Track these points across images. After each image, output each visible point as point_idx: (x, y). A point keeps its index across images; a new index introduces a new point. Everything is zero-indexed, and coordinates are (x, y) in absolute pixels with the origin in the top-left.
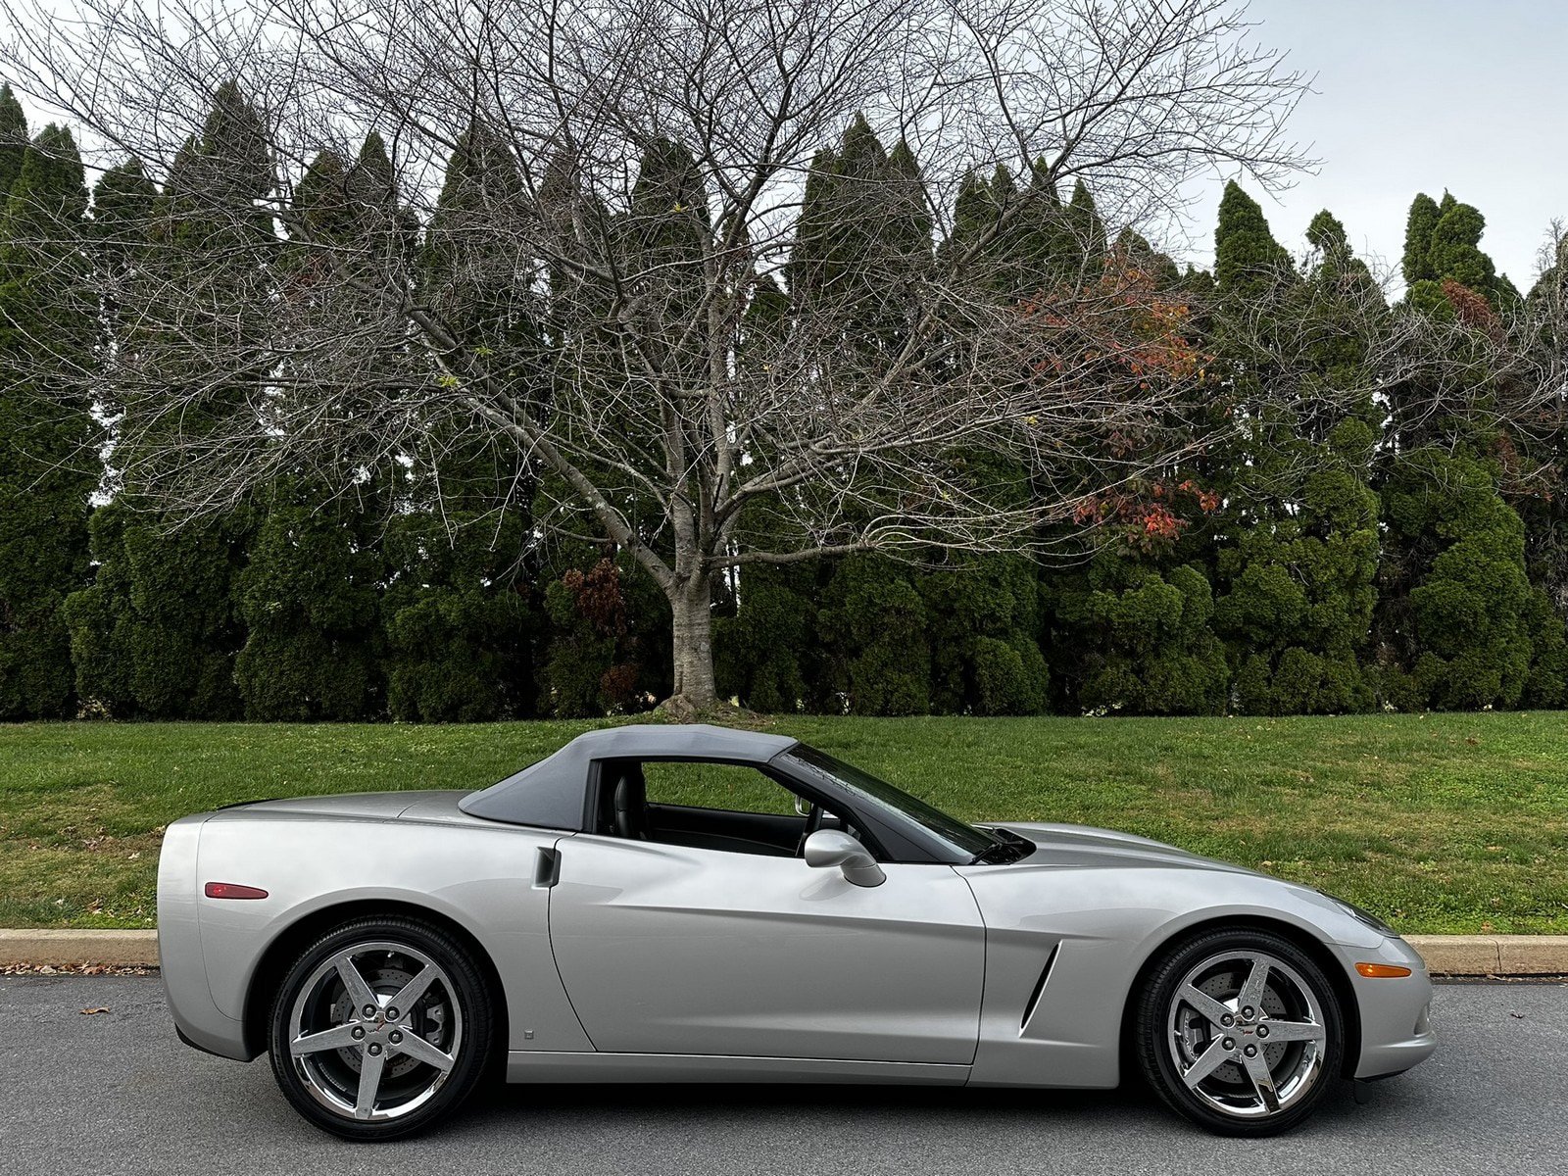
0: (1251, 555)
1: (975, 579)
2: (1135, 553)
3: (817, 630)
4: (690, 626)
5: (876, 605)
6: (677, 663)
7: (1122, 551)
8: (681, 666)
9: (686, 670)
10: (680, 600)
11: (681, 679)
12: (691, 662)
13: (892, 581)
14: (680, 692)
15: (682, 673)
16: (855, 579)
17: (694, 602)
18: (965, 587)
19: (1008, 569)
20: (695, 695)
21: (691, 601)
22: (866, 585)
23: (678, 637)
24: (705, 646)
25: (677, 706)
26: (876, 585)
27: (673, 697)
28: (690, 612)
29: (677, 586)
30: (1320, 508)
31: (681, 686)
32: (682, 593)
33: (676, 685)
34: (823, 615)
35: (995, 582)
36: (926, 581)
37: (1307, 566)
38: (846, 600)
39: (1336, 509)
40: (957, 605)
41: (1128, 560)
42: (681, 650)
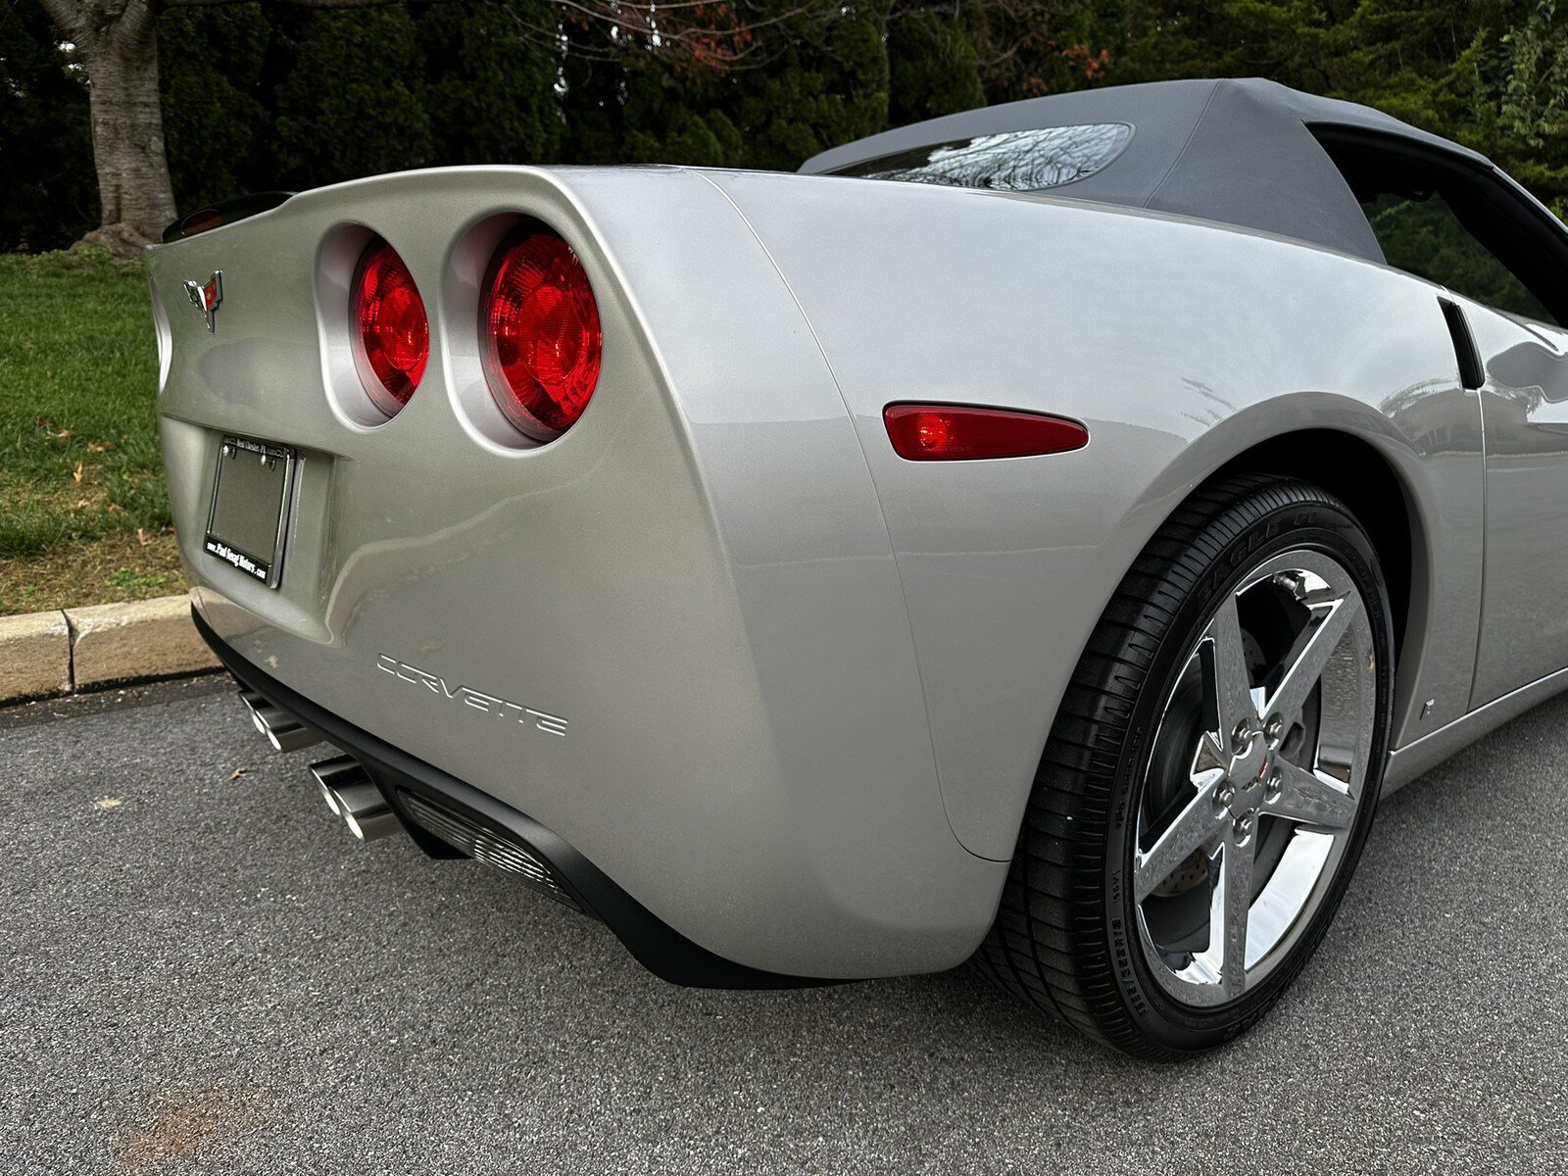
0: (777, 108)
1: (502, 96)
2: (679, 87)
3: (275, 147)
4: (130, 105)
5: (370, 117)
6: (104, 171)
7: (666, 81)
8: (116, 175)
9: (127, 181)
10: (104, 55)
11: (118, 199)
12: (136, 170)
13: (388, 84)
14: (118, 220)
15: (118, 187)
16: (334, 74)
17: (131, 62)
18: (489, 105)
19: (539, 88)
20: (150, 225)
21: (126, 60)
22: (354, 85)
23: (105, 123)
24: (157, 144)
25: (123, 241)
26: (367, 87)
27: (106, 228)
28: (126, 80)
29: (97, 30)
30: (848, 61)
31: (119, 210)
32: (108, 43)
33: (108, 207)
34: (285, 125)
35: (522, 103)
36: (430, 93)
37: (829, 127)
38: (324, 105)
39: (861, 65)
40: (475, 131)
41: (671, 93)
42: (112, 149)
